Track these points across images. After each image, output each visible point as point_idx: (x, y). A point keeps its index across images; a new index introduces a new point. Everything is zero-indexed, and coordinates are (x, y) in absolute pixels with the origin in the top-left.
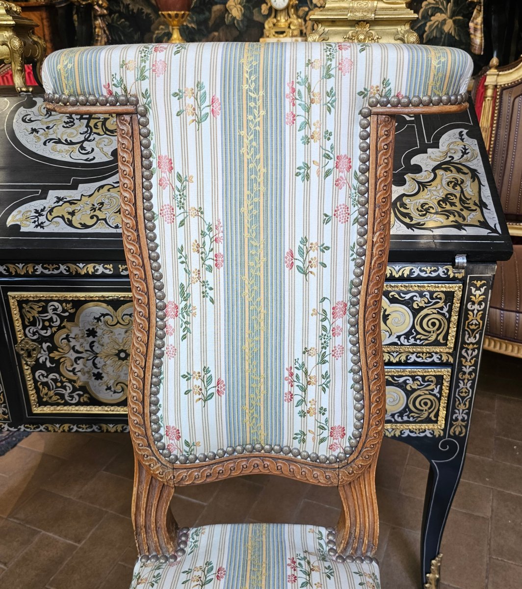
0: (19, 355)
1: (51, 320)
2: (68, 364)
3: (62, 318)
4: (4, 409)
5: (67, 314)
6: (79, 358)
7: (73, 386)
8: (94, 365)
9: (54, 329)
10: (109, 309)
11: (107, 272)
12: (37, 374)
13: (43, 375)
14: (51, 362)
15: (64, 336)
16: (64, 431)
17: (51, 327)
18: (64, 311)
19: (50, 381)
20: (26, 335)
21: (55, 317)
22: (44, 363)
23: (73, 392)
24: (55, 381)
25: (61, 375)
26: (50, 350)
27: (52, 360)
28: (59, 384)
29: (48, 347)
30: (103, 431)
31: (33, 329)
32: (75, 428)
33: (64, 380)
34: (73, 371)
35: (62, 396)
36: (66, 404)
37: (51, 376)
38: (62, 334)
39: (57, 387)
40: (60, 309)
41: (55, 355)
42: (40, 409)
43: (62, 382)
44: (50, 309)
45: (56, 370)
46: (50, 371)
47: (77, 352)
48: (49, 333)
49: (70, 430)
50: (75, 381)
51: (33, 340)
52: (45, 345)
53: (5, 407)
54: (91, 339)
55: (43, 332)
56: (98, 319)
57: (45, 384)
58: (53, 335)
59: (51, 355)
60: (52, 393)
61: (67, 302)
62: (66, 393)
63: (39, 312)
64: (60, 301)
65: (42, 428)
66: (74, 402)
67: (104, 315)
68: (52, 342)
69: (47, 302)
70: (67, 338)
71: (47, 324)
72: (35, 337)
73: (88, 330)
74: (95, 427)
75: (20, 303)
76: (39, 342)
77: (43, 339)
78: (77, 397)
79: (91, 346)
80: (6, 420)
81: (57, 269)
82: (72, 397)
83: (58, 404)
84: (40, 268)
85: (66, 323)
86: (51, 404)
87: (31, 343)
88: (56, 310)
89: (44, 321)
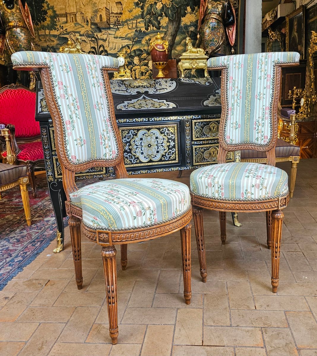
2: (134, 150)
3: (133, 135)
4: (112, 168)
6: (137, 148)
7: (135, 157)
8: (141, 149)
9: (131, 139)
10: (147, 131)
11: (146, 120)
12: (124, 154)
13: (126, 154)
14: (129, 150)
16: (130, 175)
17: (130, 138)
18: (134, 133)
19: (128, 156)
20: (122, 141)
21: (131, 135)
22: (127, 150)
23: (134, 159)
24: (129, 156)
25: (131, 154)
26: (129, 146)
28: (131, 157)
31: (125, 139)
32: (133, 173)
33: (132, 155)
34: (135, 152)
35: (131, 161)
36: (132, 164)
38: (133, 140)
39: (130, 158)
40: (133, 132)
41: (130, 147)
43: (131, 156)
44: (130, 132)
45: (130, 152)
46: (128, 153)
47: (137, 146)
48: (129, 140)
49: (132, 173)
50: (135, 156)
51: (124, 143)
52: (128, 144)
54: (141, 141)
55: (127, 140)
56: (144, 135)
57: (127, 157)
58: (130, 140)
60: (128, 160)
61: (135, 130)
63: (127, 134)
64: (133, 130)
66: (135, 163)
67: (145, 133)
68: (130, 143)
69: (129, 130)
70: (134, 141)
71: (129, 137)
73: (140, 138)
74: (139, 172)
75: (122, 131)
76: (126, 143)
77: (127, 142)
78: (135, 161)
79: (141, 144)
80: (112, 172)
81: (133, 120)
82: (134, 161)
83: (130, 164)
84: (128, 120)
85: (134, 137)
86: (128, 164)
87: (124, 144)
88: (132, 132)
89: (128, 136)
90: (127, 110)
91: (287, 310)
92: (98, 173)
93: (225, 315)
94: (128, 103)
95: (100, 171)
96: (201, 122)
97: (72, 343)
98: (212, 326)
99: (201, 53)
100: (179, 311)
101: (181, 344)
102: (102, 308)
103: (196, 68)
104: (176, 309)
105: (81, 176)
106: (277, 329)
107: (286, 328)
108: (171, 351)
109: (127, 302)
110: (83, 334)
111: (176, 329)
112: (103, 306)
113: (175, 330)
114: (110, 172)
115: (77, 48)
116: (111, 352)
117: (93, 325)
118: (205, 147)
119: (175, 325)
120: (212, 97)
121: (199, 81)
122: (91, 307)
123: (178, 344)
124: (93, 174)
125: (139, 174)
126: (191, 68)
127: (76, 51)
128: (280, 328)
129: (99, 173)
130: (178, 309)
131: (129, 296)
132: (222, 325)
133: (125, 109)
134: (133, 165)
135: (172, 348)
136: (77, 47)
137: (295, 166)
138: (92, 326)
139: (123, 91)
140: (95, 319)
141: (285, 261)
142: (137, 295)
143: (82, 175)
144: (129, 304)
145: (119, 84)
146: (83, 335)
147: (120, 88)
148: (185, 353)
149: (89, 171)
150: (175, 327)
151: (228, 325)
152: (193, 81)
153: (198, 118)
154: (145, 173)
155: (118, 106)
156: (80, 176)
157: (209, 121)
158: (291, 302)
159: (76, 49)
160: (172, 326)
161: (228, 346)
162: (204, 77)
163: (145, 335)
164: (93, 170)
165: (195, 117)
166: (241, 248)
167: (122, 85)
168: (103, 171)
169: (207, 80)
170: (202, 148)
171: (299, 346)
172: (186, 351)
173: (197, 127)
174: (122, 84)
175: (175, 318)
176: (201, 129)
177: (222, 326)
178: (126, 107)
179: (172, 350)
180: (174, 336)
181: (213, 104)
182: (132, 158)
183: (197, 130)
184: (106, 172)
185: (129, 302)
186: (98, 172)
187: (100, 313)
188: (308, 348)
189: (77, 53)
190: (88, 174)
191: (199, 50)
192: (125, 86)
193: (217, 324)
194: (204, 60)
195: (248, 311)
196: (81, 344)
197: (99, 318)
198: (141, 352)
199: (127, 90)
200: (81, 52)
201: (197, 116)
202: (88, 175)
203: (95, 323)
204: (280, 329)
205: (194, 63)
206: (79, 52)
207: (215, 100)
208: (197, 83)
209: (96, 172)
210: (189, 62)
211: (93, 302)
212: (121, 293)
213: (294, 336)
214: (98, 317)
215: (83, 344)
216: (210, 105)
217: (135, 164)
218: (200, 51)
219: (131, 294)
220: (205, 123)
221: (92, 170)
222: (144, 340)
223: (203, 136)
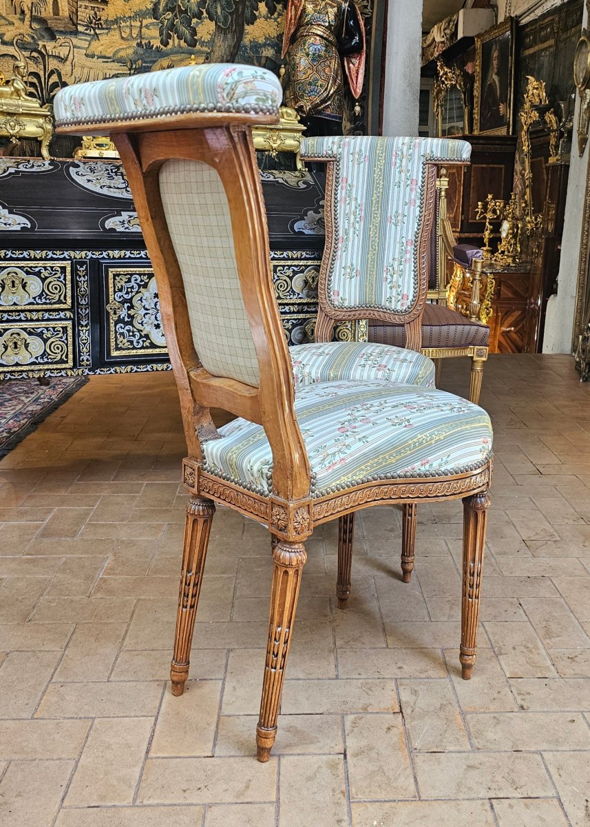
0: (108, 313)
1: (132, 287)
2: (139, 318)
3: (139, 286)
4: (88, 357)
5: (143, 283)
6: (147, 314)
7: (140, 334)
8: (156, 318)
9: (134, 294)
12: (118, 327)
13: (121, 327)
14: (128, 318)
15: (139, 298)
16: (127, 372)
17: (132, 292)
18: (142, 281)
19: (126, 332)
20: (114, 299)
21: (135, 285)
22: (124, 318)
23: (139, 339)
24: (129, 331)
25: (133, 326)
26: (129, 308)
27: (129, 316)
28: (131, 334)
29: (128, 306)
30: (153, 370)
31: (120, 294)
32: (135, 369)
33: (135, 330)
34: (142, 324)
35: (132, 342)
36: (134, 348)
37: (127, 328)
38: (138, 297)
39: (130, 336)
40: (139, 280)
41: (132, 312)
42: (116, 353)
43: (133, 332)
44: (133, 279)
45: (131, 323)
46: (126, 324)
47: (147, 309)
48: (130, 297)
49: (132, 370)
50: (142, 331)
51: (119, 302)
52: (126, 305)
53: (89, 355)
54: (156, 300)
55: (126, 296)
57: (122, 334)
58: (132, 297)
59: (129, 312)
60: (125, 341)
61: (144, 275)
62: (135, 340)
63: (126, 282)
64: (140, 275)
65: (112, 370)
66: (139, 346)
68: (131, 303)
69: (131, 275)
70: (141, 300)
71: (129, 290)
72: (121, 300)
73: (155, 294)
74: (149, 367)
75: (115, 276)
76: (123, 303)
77: (125, 301)
78: (141, 343)
79: (155, 305)
80: (87, 365)
81: (139, 254)
82: (138, 343)
83: (128, 349)
84: (128, 253)
85: (141, 289)
86: (124, 349)
87: (117, 304)
88: (136, 280)
89: (128, 288)
90: (127, 230)
91: (448, 646)
92: (55, 366)
93: (325, 658)
94: (130, 217)
95: (62, 361)
96: (287, 266)
97: (5, 720)
98: (299, 679)
99: (290, 118)
100: (231, 654)
101: (237, 714)
102: (66, 653)
103: (280, 149)
104: (226, 651)
105: (18, 372)
106: (425, 680)
107: (444, 678)
108: (217, 727)
109: (120, 640)
110: (26, 702)
111: (226, 687)
112: (68, 649)
113: (223, 688)
114: (83, 366)
115: (15, 88)
116: (91, 732)
117: (47, 686)
118: (294, 319)
119: (224, 679)
120: (311, 213)
121: (285, 177)
122: (40, 651)
123: (231, 713)
124: (46, 367)
125: (147, 371)
126: (267, 147)
127: (12, 94)
128: (431, 678)
129: (59, 366)
130: (229, 651)
131: (125, 629)
132: (320, 677)
133: (122, 230)
134: (135, 351)
135: (218, 721)
136: (15, 85)
137: (478, 368)
138: (47, 688)
139: (118, 188)
140: (53, 675)
141: (450, 557)
142: (142, 627)
143: (19, 368)
144: (124, 645)
145: (109, 174)
146: (27, 704)
147: (113, 181)
148: (245, 728)
149: (35, 360)
150: (223, 684)
151: (332, 677)
152: (272, 177)
153: (282, 256)
154: (163, 370)
155: (107, 222)
156: (14, 372)
157: (305, 266)
158: (455, 633)
159: (12, 89)
160: (218, 681)
161: (330, 713)
162: (295, 169)
163: (162, 700)
164: (46, 360)
165: (275, 254)
166: (363, 532)
167: (116, 175)
168: (67, 362)
169: (302, 177)
170: (288, 320)
171: (465, 708)
172: (246, 725)
173: (278, 277)
174: (116, 172)
175: (223, 667)
176: (288, 280)
177: (318, 679)
178: (126, 225)
179: (217, 724)
180: (221, 700)
181: (314, 229)
182: (134, 336)
183: (278, 282)
184: (75, 366)
185: (124, 639)
186: (57, 363)
187: (62, 662)
188: (482, 710)
189: (14, 97)
190: (33, 367)
191: (287, 112)
192: (123, 179)
193: (310, 676)
194: (295, 134)
195: (372, 651)
196: (25, 721)
197: (61, 672)
198: (154, 731)
199: (127, 186)
200: (24, 96)
201: (278, 253)
202: (33, 371)
203: (53, 680)
204: (432, 680)
205: (275, 138)
206: (19, 95)
207: (318, 221)
208: (281, 181)
209: (52, 363)
210: (264, 135)
211: (45, 643)
212: (106, 623)
213: (457, 692)
214: (58, 670)
215: (28, 721)
216: (306, 232)
217: (140, 348)
218: (289, 115)
219: (129, 625)
220: (295, 269)
221: (42, 358)
222: (159, 710)
223: (292, 296)
